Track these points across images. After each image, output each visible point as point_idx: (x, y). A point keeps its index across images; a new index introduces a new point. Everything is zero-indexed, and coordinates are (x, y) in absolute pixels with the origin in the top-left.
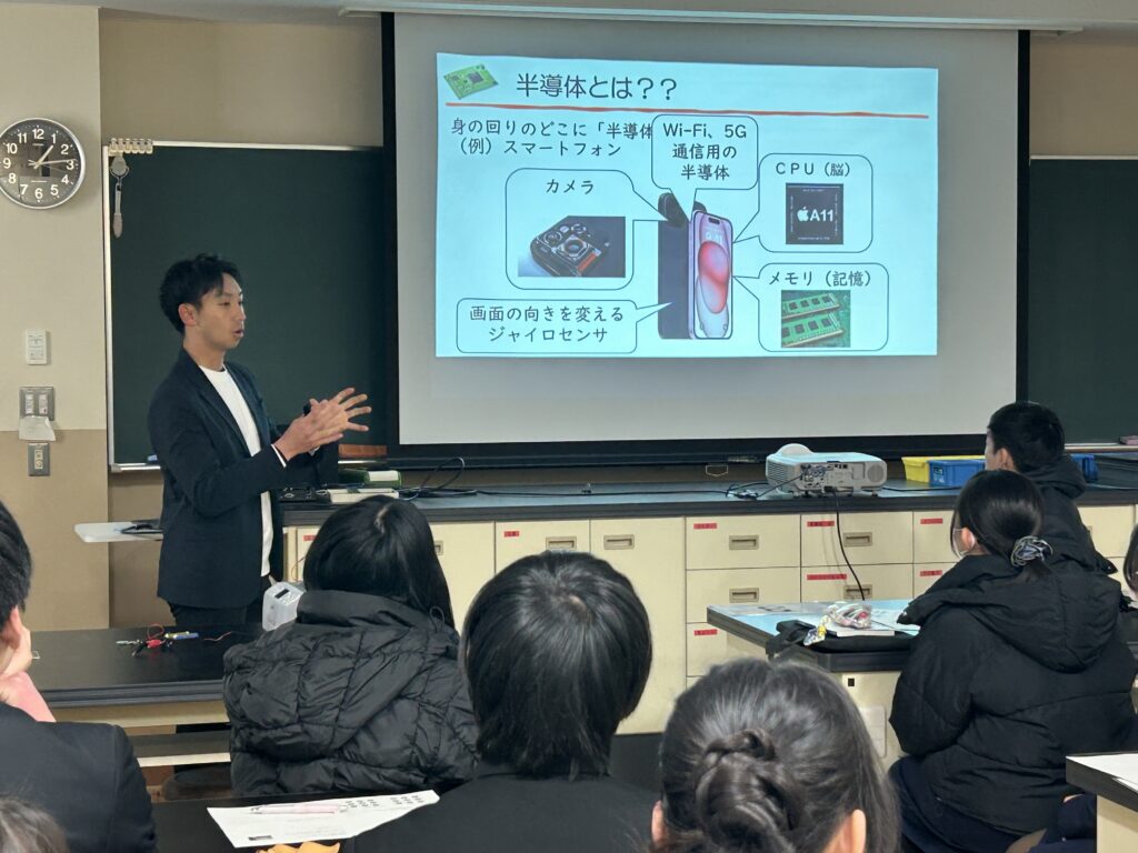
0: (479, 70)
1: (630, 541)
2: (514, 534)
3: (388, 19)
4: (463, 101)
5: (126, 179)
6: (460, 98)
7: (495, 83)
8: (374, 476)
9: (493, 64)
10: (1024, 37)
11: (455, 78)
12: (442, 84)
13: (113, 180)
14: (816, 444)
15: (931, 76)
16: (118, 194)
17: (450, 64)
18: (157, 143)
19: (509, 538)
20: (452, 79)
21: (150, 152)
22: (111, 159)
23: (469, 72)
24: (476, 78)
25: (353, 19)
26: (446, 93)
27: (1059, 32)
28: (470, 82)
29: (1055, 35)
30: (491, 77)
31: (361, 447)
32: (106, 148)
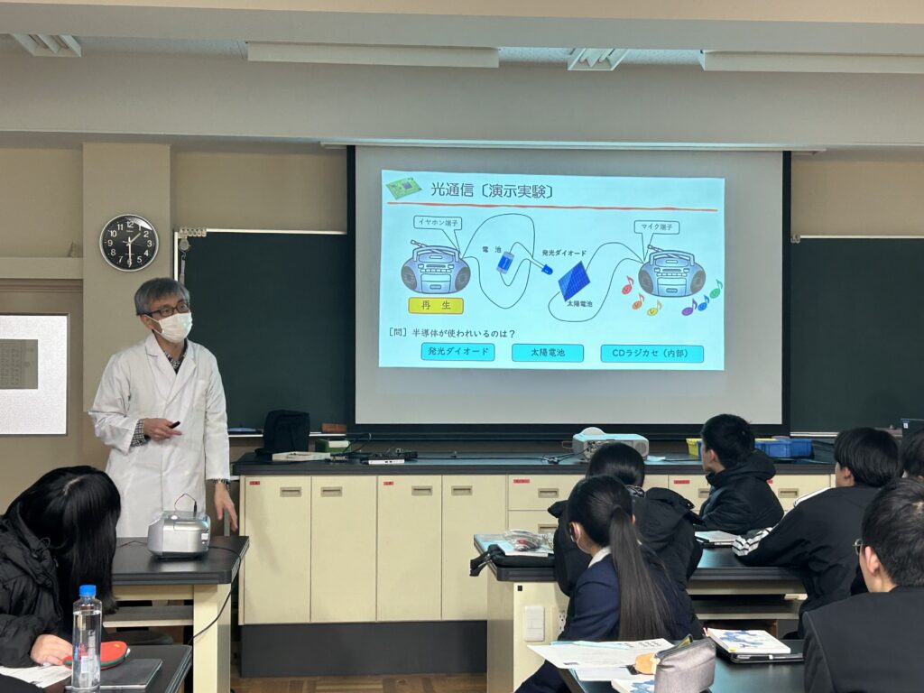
0: (410, 181)
1: (469, 490)
2: (390, 483)
3: (351, 150)
4: (398, 201)
5: (187, 252)
6: (396, 199)
7: (420, 189)
8: (332, 444)
9: (420, 178)
10: (787, 156)
11: (393, 186)
12: (385, 191)
13: (180, 253)
14: (607, 428)
15: (721, 183)
16: (183, 262)
17: (389, 177)
18: (209, 230)
19: (387, 487)
20: (392, 186)
21: (205, 236)
22: (179, 240)
23: (403, 182)
24: (408, 186)
25: (330, 151)
26: (387, 196)
27: (814, 152)
28: (403, 188)
29: (811, 154)
30: (417, 185)
31: (337, 425)
32: (176, 234)
